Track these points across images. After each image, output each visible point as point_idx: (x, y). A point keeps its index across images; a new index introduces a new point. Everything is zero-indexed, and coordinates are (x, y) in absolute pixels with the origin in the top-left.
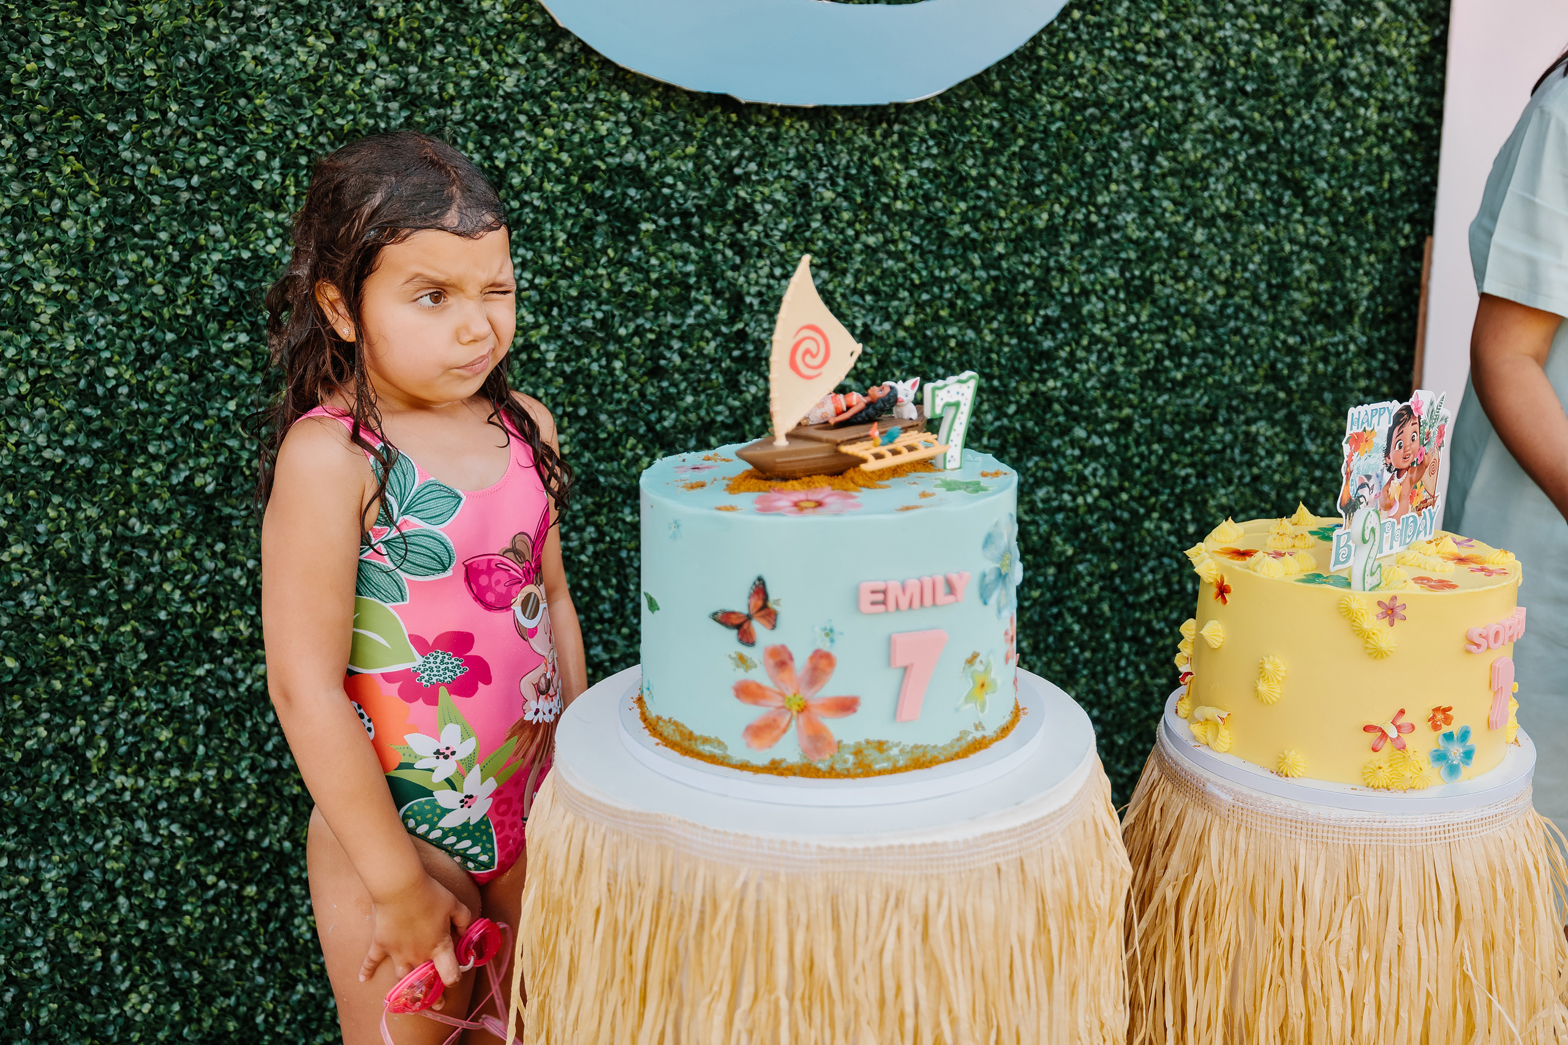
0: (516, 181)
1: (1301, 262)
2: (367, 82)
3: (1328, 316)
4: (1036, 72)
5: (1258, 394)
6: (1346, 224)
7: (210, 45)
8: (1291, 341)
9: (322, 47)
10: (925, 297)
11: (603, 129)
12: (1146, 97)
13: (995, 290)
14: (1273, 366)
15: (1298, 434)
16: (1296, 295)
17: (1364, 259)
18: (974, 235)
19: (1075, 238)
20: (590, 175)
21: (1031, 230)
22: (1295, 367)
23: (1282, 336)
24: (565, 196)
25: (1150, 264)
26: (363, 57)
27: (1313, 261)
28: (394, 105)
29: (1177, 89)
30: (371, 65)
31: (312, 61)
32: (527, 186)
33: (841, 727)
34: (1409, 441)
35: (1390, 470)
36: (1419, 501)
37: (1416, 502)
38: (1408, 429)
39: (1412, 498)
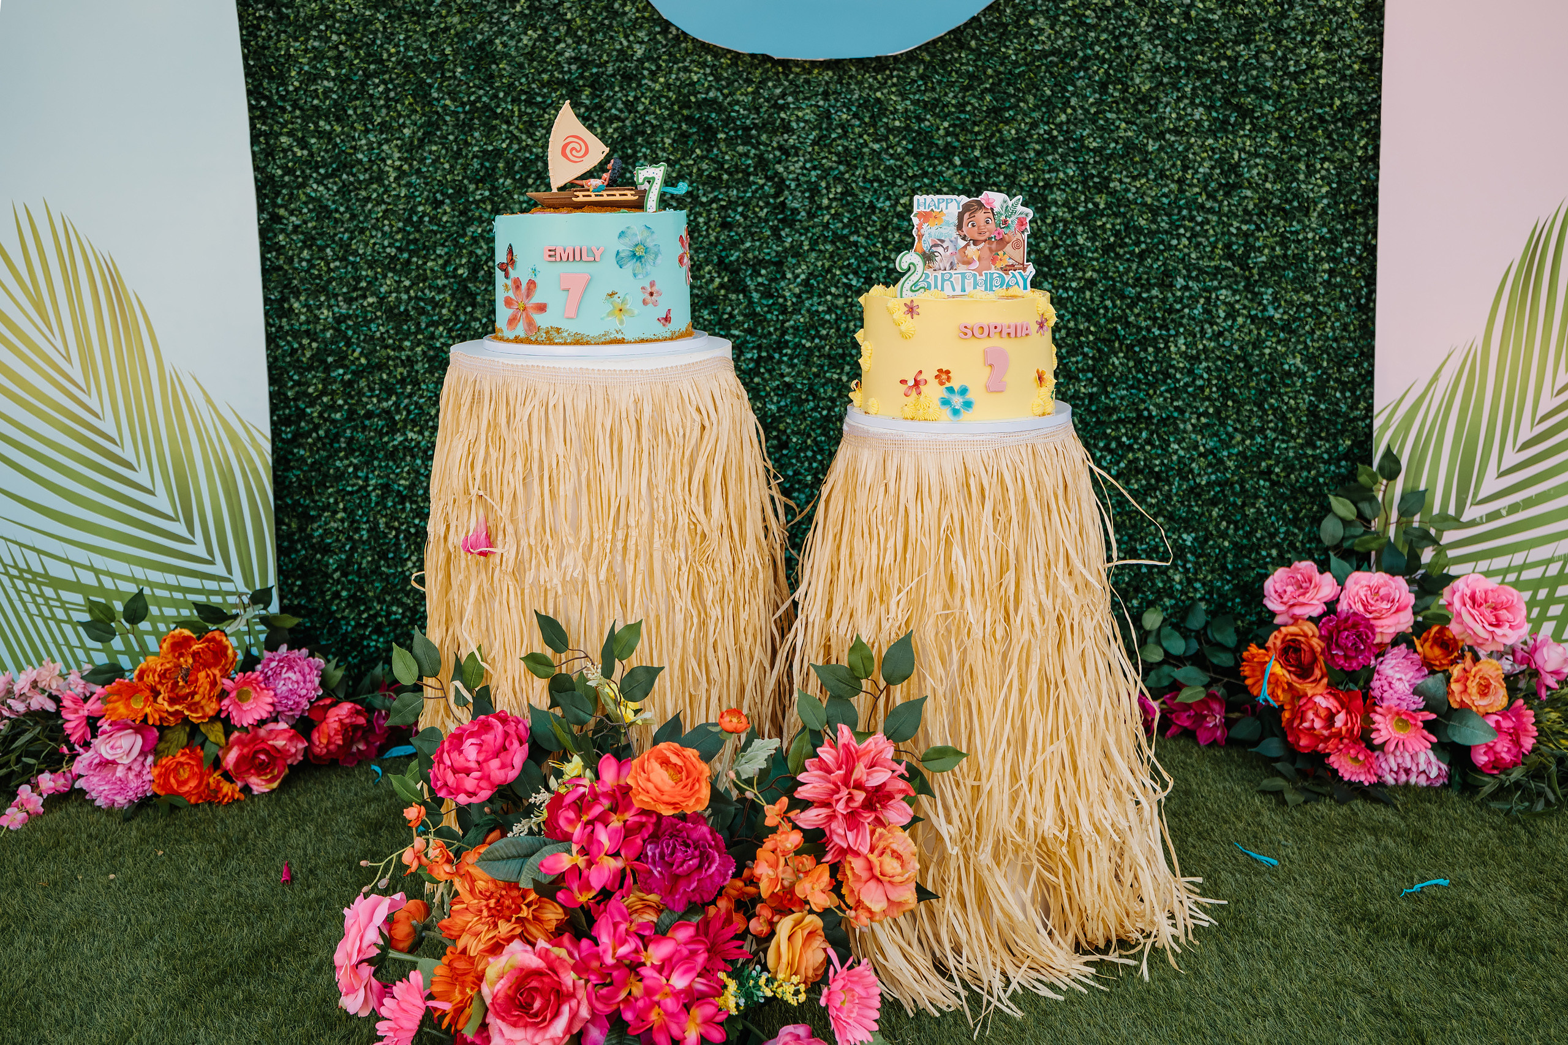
0: (640, 108)
1: (1250, 168)
2: (561, 54)
3: (1284, 210)
4: (1003, 34)
5: (1216, 267)
6: (1297, 137)
7: (479, 37)
8: (1244, 227)
9: (535, 36)
10: (917, 185)
11: (695, 78)
12: (1097, 48)
13: (972, 182)
14: (1228, 246)
15: (1260, 304)
16: (1249, 193)
17: (1318, 166)
18: (956, 144)
19: (1038, 147)
20: (687, 105)
21: (1002, 141)
22: (1249, 248)
23: (1236, 224)
24: (671, 117)
25: (1108, 166)
26: (558, 41)
27: (1264, 166)
28: (574, 67)
29: (1124, 41)
30: (563, 45)
31: (530, 44)
32: (647, 112)
33: (541, 320)
34: (982, 223)
35: (964, 238)
36: (1003, 264)
37: (999, 265)
38: (981, 216)
39: (994, 261)
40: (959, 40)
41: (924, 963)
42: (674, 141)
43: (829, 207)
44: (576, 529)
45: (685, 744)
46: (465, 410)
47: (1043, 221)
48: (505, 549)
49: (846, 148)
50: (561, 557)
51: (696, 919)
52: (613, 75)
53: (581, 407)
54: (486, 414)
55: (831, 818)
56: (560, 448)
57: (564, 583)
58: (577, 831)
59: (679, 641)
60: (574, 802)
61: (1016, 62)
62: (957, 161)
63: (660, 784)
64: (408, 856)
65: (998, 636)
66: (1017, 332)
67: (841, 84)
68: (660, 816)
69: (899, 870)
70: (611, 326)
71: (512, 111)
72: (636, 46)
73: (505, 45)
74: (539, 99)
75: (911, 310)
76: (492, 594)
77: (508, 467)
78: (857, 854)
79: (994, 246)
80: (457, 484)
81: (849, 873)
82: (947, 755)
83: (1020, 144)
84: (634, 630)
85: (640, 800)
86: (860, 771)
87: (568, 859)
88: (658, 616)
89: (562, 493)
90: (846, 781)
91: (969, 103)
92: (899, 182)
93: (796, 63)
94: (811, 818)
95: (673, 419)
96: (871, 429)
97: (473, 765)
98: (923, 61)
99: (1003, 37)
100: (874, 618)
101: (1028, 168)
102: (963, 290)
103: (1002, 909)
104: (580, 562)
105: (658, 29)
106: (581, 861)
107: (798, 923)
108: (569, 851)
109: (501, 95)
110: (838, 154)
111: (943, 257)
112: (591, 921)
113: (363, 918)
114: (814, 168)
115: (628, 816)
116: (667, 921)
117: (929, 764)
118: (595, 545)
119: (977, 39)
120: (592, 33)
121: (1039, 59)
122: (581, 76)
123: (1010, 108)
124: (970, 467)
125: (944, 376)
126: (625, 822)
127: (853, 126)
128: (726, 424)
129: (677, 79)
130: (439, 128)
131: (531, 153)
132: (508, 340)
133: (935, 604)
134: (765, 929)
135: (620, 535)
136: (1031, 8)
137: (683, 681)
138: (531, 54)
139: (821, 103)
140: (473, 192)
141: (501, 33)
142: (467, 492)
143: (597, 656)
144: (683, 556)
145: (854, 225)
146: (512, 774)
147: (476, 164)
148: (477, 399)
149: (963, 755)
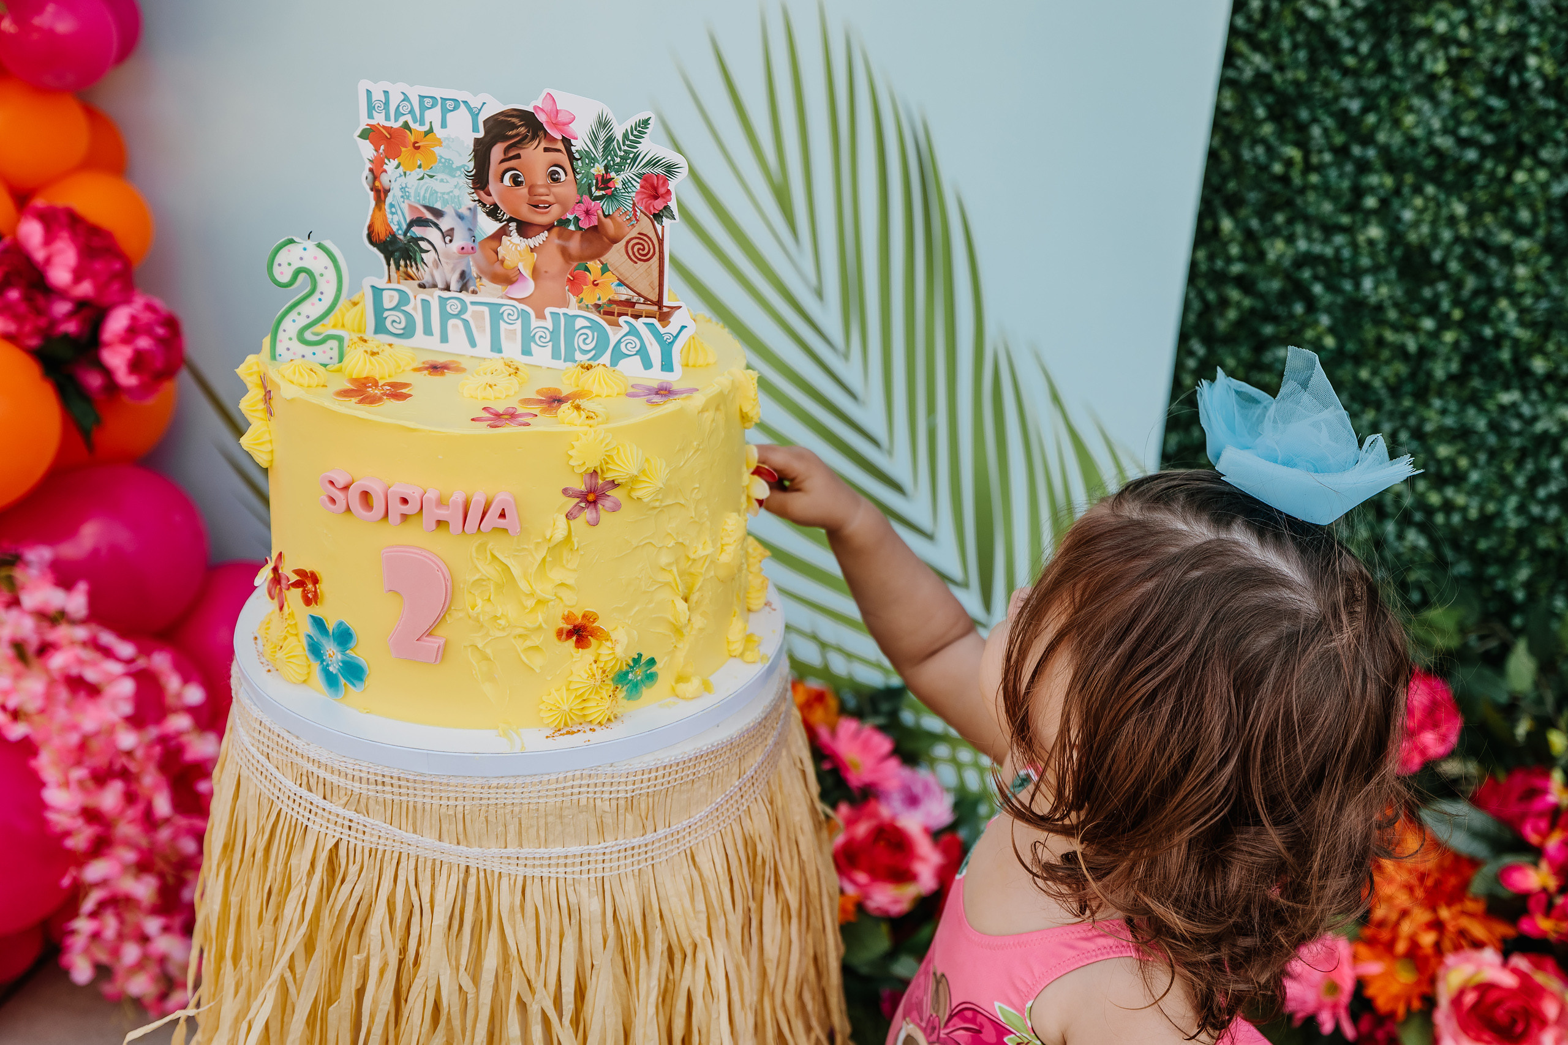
34: (543, 178)
35: (493, 212)
36: (603, 296)
37: (591, 296)
38: (536, 158)
39: (575, 283)
75: (267, 397)
79: (574, 245)
102: (496, 347)
111: (439, 255)
125: (310, 588)
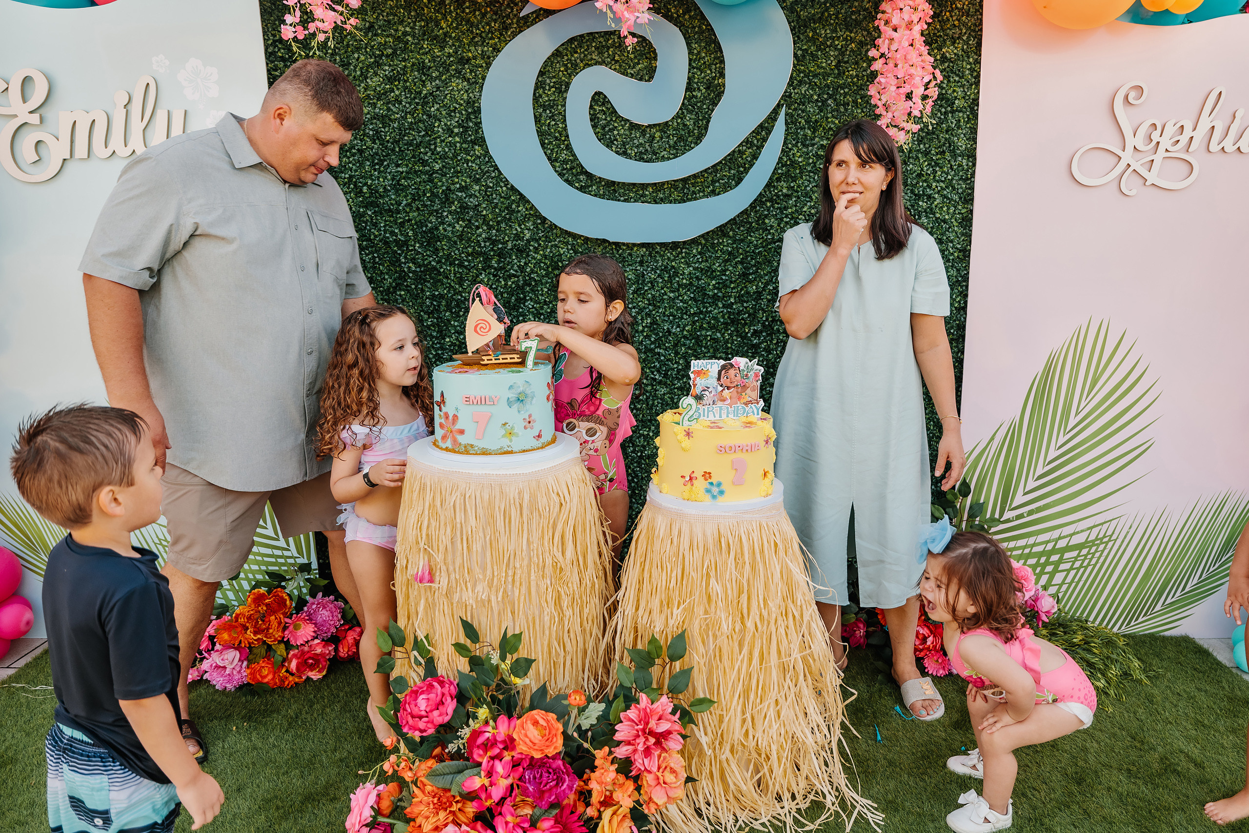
0: (528, 269)
2: (479, 236)
4: (749, 228)
7: (430, 225)
9: (464, 225)
10: (696, 318)
11: (562, 251)
13: (729, 317)
18: (720, 294)
21: (747, 293)
24: (547, 275)
26: (478, 228)
28: (488, 244)
30: (481, 230)
31: (461, 229)
32: (532, 271)
33: (461, 439)
34: (733, 376)
35: (721, 386)
36: (745, 401)
37: (743, 401)
38: (732, 372)
39: (739, 399)
40: (722, 231)
41: (689, 812)
42: (549, 290)
43: (643, 331)
44: (484, 569)
45: (547, 710)
46: (415, 495)
47: (771, 342)
48: (442, 581)
49: (653, 296)
50: (474, 586)
51: (555, 812)
52: (512, 249)
53: (486, 497)
54: (428, 498)
55: (635, 751)
56: (472, 522)
57: (477, 602)
58: (485, 761)
59: (547, 632)
60: (483, 744)
61: (757, 245)
62: (721, 306)
63: (533, 739)
64: (386, 766)
65: (737, 630)
66: (752, 448)
67: (651, 257)
68: (532, 757)
69: (674, 780)
70: (505, 443)
71: (450, 270)
72: (526, 231)
73: (445, 230)
74: (466, 263)
75: (688, 434)
76: (434, 604)
77: (442, 531)
78: (649, 772)
79: (739, 390)
80: (411, 538)
81: (645, 783)
82: (705, 703)
83: (759, 294)
84: (518, 637)
85: (522, 748)
86: (652, 724)
87: (478, 781)
88: (534, 618)
89: (475, 549)
90: (644, 730)
91: (728, 270)
92: (685, 317)
93: (624, 244)
94: (622, 752)
95: (542, 502)
96: (663, 504)
97: (423, 713)
98: (701, 244)
99: (750, 230)
100: (663, 616)
101: (763, 309)
102: (720, 416)
103: (735, 784)
104: (487, 589)
105: (539, 221)
106: (486, 782)
107: (614, 813)
108: (479, 774)
109: (443, 261)
110: (648, 300)
111: (708, 397)
112: (493, 817)
113: (361, 802)
114: (634, 307)
115: (513, 753)
116: (538, 814)
117: (694, 708)
118: (495, 579)
119: (734, 231)
120: (498, 223)
121: (770, 243)
122: (492, 249)
123: (752, 274)
124: (722, 531)
125: (707, 475)
126: (513, 757)
127: (658, 282)
128: (575, 500)
129: (551, 252)
130: (406, 280)
131: (462, 296)
132: (441, 449)
133: (699, 611)
134: (596, 814)
135: (510, 573)
136: (766, 213)
137: (550, 653)
138: (461, 235)
139: (639, 268)
140: (427, 320)
141: (443, 223)
142: (417, 543)
143: (496, 644)
144: (549, 582)
145: (659, 343)
146: (447, 719)
147: (428, 302)
148: (423, 488)
149: (715, 702)
